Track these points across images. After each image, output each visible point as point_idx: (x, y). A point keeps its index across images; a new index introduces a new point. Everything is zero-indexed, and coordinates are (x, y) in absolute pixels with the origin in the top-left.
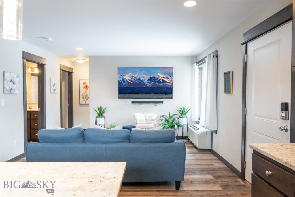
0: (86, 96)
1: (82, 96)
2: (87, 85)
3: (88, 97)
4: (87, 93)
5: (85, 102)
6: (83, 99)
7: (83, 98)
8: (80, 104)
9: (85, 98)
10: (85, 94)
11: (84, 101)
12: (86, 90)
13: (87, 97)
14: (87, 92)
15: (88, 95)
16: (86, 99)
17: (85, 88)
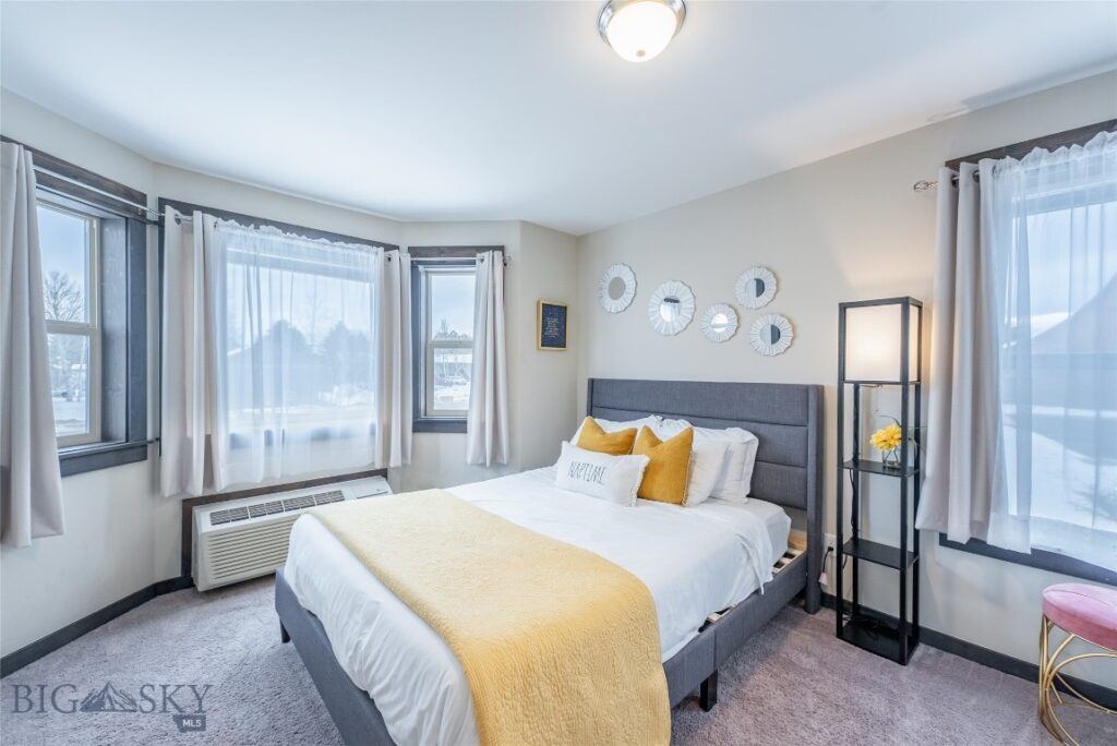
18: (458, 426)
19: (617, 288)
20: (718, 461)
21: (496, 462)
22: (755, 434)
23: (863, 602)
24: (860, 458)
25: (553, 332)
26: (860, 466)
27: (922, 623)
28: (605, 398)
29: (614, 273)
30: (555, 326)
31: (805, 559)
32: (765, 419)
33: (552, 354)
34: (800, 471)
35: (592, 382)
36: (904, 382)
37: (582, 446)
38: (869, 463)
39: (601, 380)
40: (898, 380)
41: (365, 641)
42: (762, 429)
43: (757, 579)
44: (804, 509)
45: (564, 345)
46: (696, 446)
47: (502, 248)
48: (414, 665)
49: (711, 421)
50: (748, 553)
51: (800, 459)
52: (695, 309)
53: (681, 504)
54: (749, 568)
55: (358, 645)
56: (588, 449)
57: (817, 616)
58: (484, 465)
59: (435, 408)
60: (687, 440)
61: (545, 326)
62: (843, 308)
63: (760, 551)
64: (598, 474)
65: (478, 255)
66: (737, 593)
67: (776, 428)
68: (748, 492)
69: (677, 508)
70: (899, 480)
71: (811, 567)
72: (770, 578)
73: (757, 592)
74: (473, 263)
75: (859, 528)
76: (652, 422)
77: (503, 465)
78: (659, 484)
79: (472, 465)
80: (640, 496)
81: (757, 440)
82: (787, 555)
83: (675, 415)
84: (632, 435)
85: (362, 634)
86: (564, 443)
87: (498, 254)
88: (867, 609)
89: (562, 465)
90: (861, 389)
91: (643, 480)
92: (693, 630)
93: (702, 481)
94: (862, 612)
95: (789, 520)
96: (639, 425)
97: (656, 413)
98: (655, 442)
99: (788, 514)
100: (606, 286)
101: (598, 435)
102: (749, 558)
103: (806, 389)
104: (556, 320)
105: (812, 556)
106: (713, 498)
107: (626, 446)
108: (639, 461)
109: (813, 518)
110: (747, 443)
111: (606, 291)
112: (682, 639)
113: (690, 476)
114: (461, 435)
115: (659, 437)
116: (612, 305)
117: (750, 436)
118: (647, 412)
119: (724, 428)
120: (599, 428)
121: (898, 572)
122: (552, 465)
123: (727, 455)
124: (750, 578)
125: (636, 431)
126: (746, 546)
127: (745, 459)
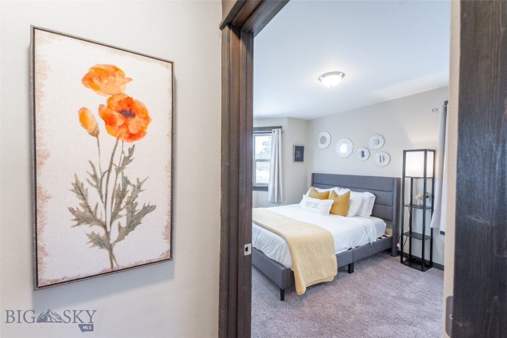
0: (120, 195)
1: (76, 202)
2: (129, 102)
3: (141, 202)
4: (132, 172)
5: (105, 252)
6: (86, 228)
7: (85, 217)
8: (36, 285)
9: (103, 214)
10: (114, 182)
11: (103, 243)
12: (128, 145)
13: (131, 204)
14: (127, 160)
15: (138, 188)
16: (123, 221)
17: (109, 121)
18: (265, 188)
19: (323, 140)
20: (359, 203)
21: (278, 202)
22: (374, 194)
23: (413, 254)
24: (413, 204)
25: (299, 156)
26: (413, 206)
27: (434, 261)
28: (318, 180)
29: (322, 134)
30: (299, 154)
31: (391, 238)
32: (378, 189)
33: (299, 164)
34: (391, 208)
35: (313, 174)
36: (425, 178)
37: (310, 196)
38: (416, 205)
39: (317, 174)
40: (423, 177)
41: (259, 237)
42: (377, 193)
43: (369, 240)
44: (392, 221)
45: (303, 161)
46: (351, 198)
47: (281, 127)
48: (274, 241)
49: (358, 189)
50: (366, 231)
51: (391, 204)
52: (353, 149)
53: (345, 216)
54: (367, 235)
55: (257, 238)
56: (312, 197)
57: (396, 258)
58: (275, 202)
59: (257, 182)
60: (348, 195)
61: (296, 154)
62: (405, 152)
63: (371, 232)
64: (316, 205)
65: (273, 130)
66: (362, 242)
67: (382, 192)
68: (371, 214)
69: (343, 217)
70: (422, 210)
71: (394, 240)
72: (375, 241)
73: (370, 244)
74: (271, 133)
75: (412, 228)
76: (336, 189)
77: (281, 203)
78: (337, 209)
79: (271, 202)
80: (331, 213)
81: (375, 197)
82: (384, 236)
83: (345, 187)
84: (328, 193)
85: (257, 236)
86: (304, 196)
87: (280, 129)
88: (414, 256)
89: (303, 202)
90: (414, 180)
91: (332, 208)
92: (346, 248)
93: (353, 209)
94: (413, 257)
95: (385, 224)
96: (331, 190)
97: (338, 186)
98: (336, 196)
99: (386, 222)
100: (319, 139)
101: (316, 193)
102: (367, 232)
103: (393, 179)
104: (300, 152)
105: (394, 238)
106: (357, 215)
107: (326, 197)
108: (330, 202)
109: (395, 223)
110: (371, 197)
111: (319, 141)
112: (342, 250)
113: (349, 207)
114: (266, 192)
115: (338, 194)
116: (321, 146)
117: (372, 195)
118: (334, 186)
119: (363, 192)
120: (316, 191)
121: (422, 241)
122: (299, 203)
123: (363, 201)
124: (367, 238)
125: (330, 192)
126: (366, 229)
127: (370, 203)
